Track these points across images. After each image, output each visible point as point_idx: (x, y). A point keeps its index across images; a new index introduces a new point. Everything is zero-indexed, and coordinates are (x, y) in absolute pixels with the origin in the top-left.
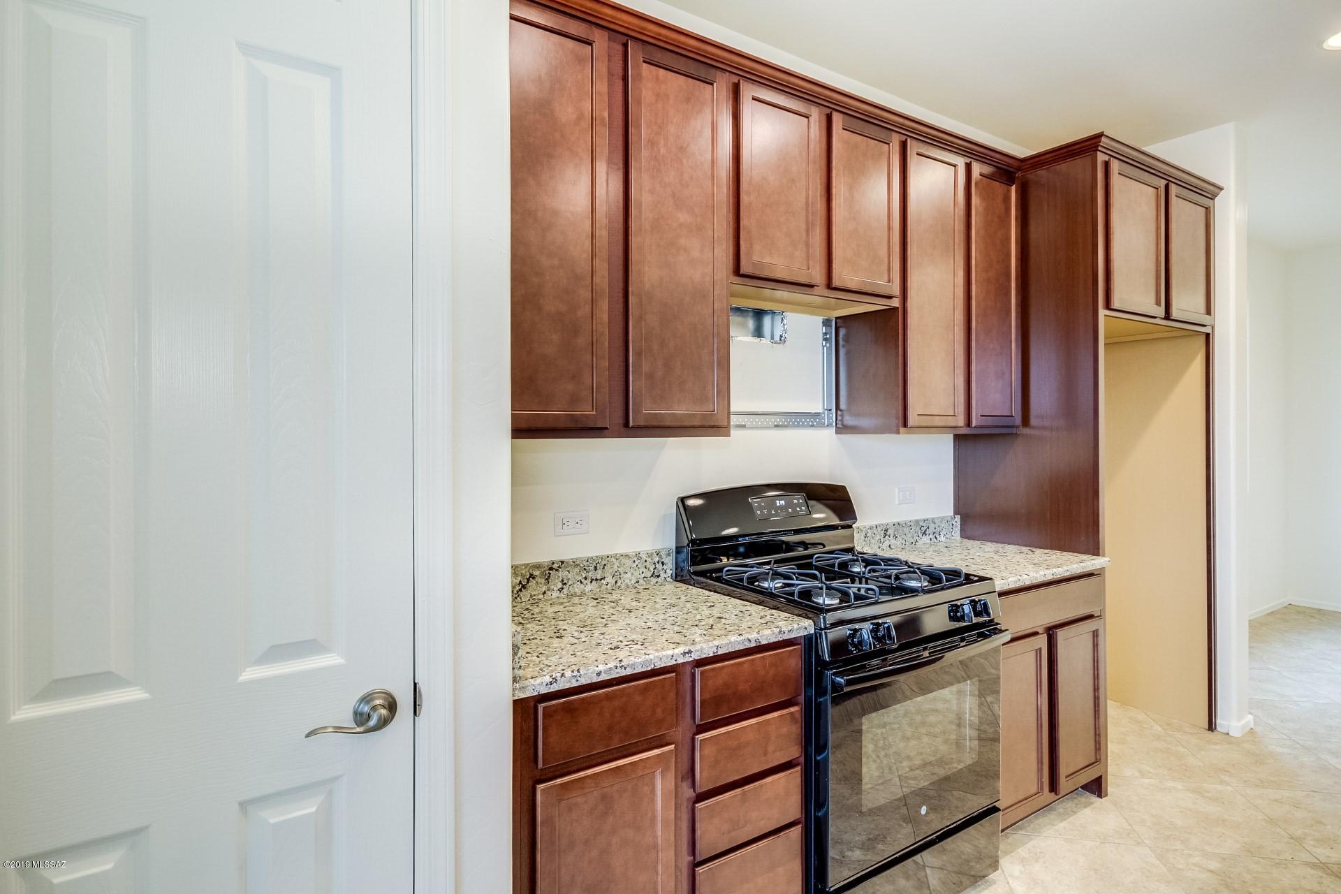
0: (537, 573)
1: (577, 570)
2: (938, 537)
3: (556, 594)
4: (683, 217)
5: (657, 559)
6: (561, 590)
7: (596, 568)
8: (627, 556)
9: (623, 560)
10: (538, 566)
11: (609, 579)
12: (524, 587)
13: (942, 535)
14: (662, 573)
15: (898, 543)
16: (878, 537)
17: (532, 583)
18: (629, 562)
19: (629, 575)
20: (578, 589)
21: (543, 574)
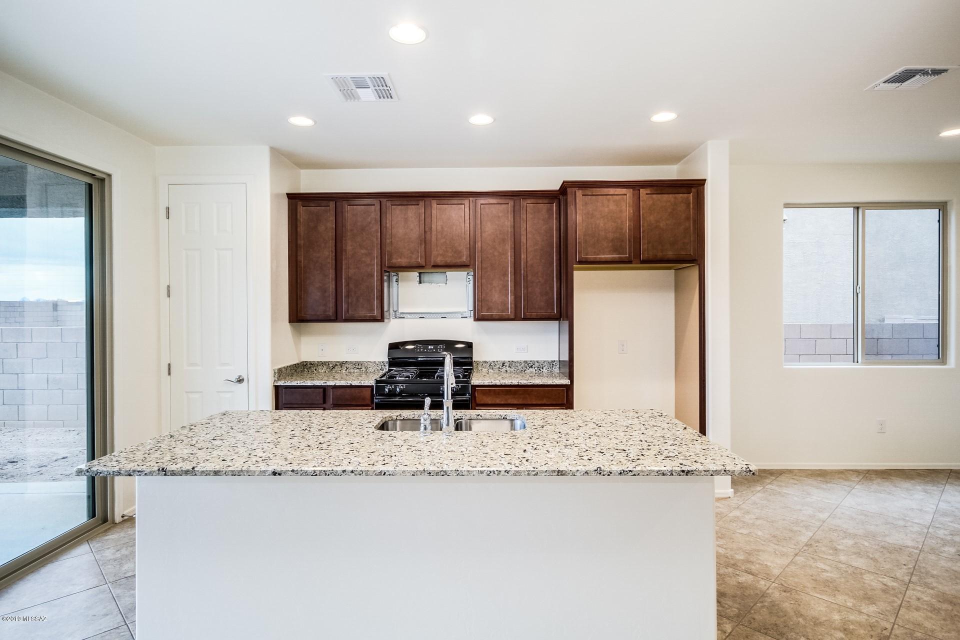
0: (338, 364)
1: (352, 365)
2: (542, 370)
3: (344, 371)
4: (363, 251)
5: (382, 364)
6: (346, 370)
7: (358, 365)
8: (370, 362)
9: (369, 363)
10: (338, 362)
11: (363, 369)
12: (334, 368)
13: (544, 368)
14: (385, 369)
15: (512, 370)
16: (498, 366)
17: (336, 367)
18: (371, 364)
19: (371, 368)
20: (352, 371)
21: (340, 364)
